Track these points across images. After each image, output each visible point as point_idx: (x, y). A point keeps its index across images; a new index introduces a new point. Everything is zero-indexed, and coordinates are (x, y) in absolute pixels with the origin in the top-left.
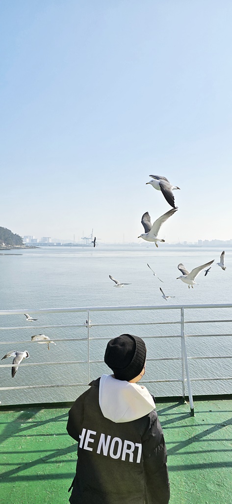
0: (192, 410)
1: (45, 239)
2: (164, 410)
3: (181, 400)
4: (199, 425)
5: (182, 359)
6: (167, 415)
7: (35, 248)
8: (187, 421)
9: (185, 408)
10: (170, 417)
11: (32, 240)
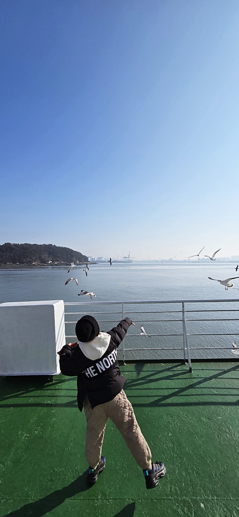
0: (190, 368)
1: (99, 258)
2: (172, 368)
3: (183, 362)
4: (195, 378)
5: (183, 335)
6: (174, 371)
7: (96, 264)
8: (187, 375)
9: (186, 367)
10: (176, 373)
11: (92, 259)
